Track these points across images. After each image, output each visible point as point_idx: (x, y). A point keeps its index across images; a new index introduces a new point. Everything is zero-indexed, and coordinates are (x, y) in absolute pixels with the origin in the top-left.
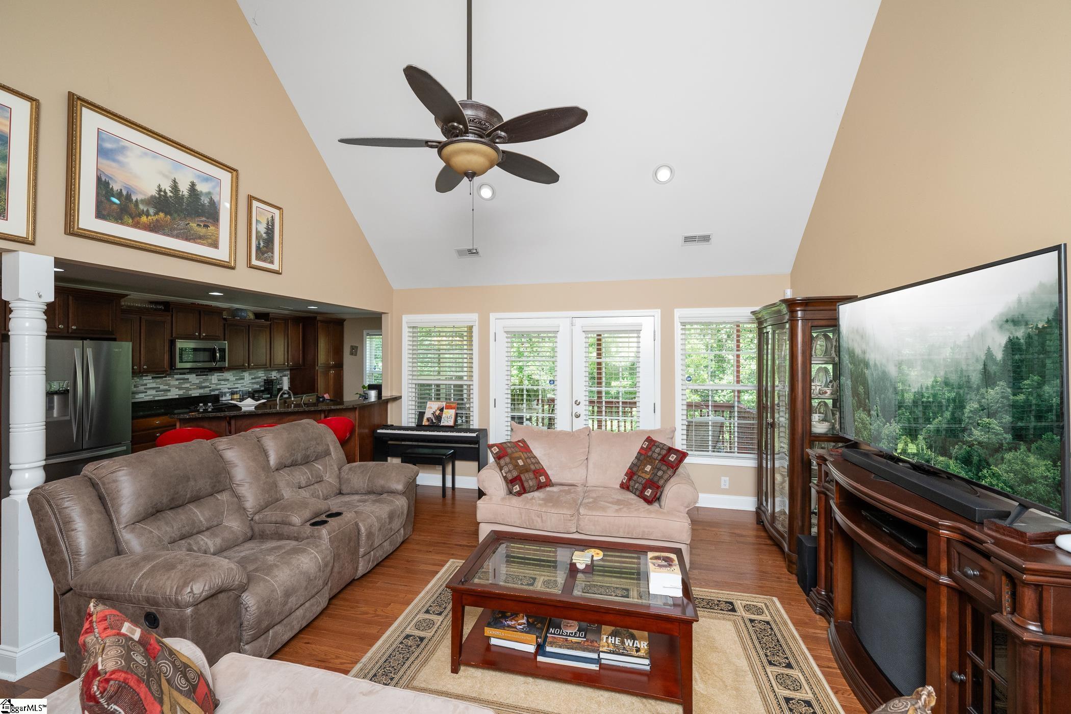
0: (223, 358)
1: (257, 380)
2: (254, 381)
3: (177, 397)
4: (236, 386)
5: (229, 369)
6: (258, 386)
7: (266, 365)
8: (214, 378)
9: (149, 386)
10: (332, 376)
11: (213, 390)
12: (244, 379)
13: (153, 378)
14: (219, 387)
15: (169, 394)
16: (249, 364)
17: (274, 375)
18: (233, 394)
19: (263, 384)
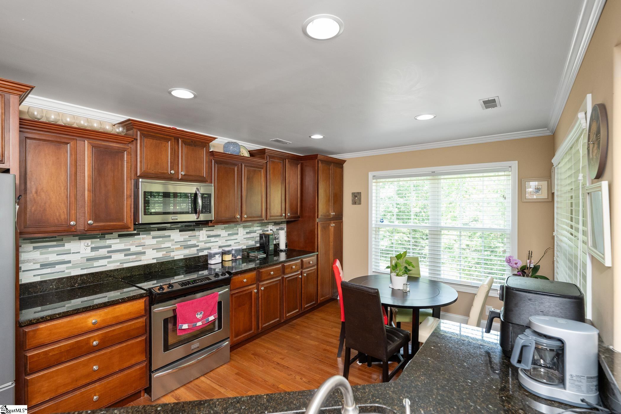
0: (206, 209)
1: (252, 235)
2: (248, 236)
3: (155, 261)
4: (229, 243)
5: (219, 221)
6: (253, 243)
7: (261, 216)
8: (203, 234)
9: (114, 248)
10: (332, 230)
11: (202, 250)
12: (238, 234)
13: (120, 236)
14: (208, 245)
15: (143, 257)
16: (241, 216)
17: (270, 229)
18: (224, 253)
19: (258, 239)
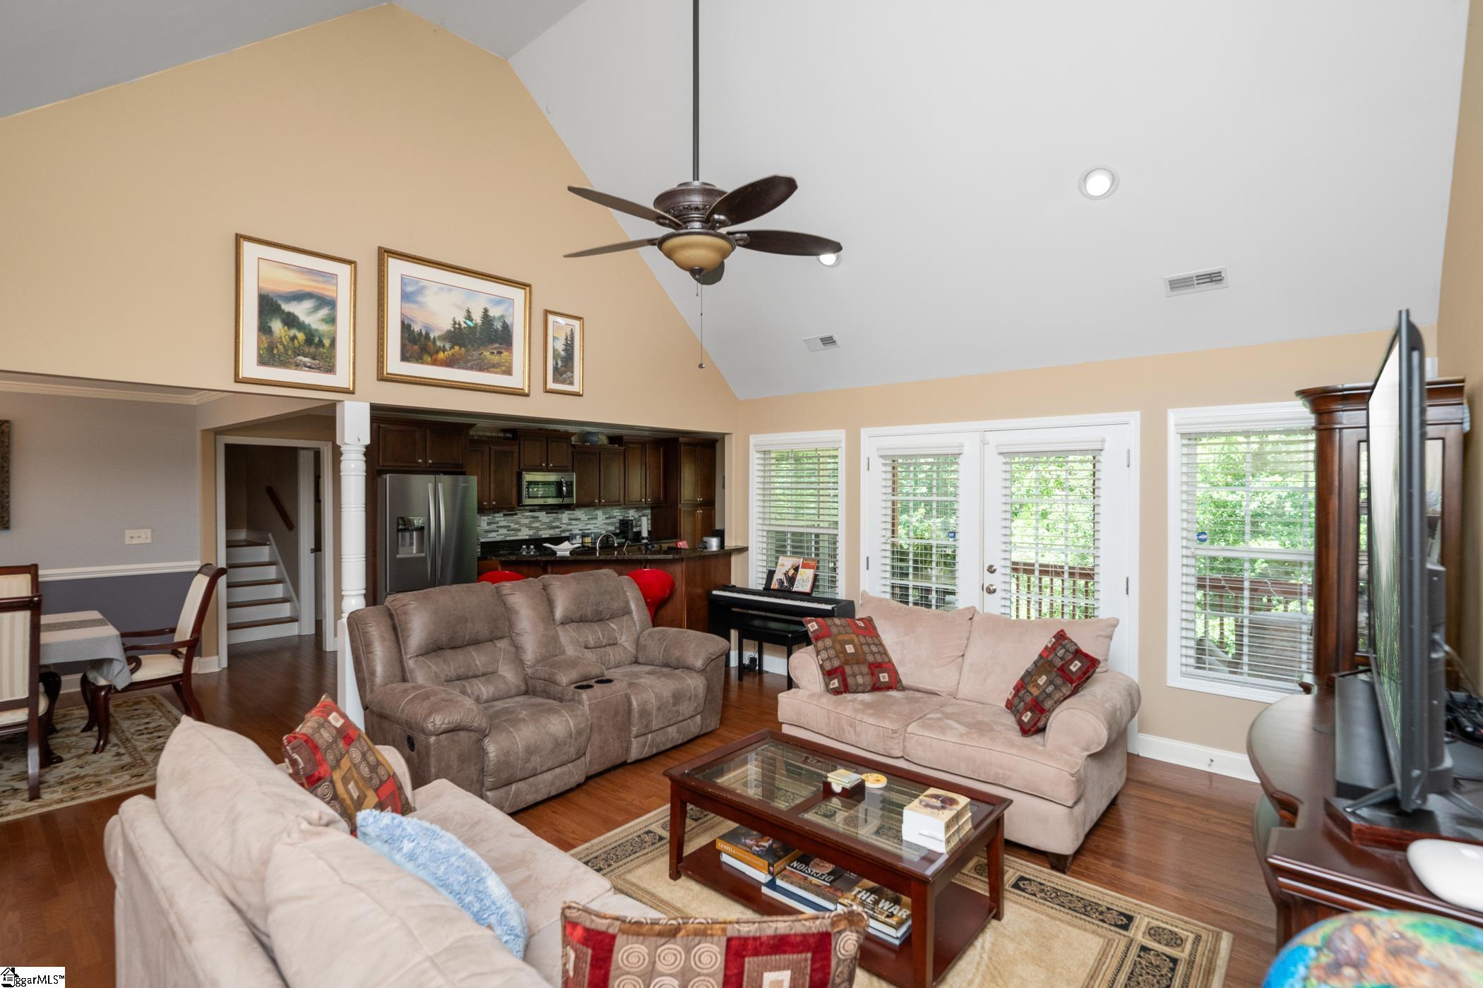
0: (570, 494)
1: (612, 520)
2: (608, 521)
3: (527, 537)
4: (589, 527)
5: (580, 505)
6: (613, 528)
7: (619, 501)
8: (565, 516)
9: (501, 524)
10: (699, 517)
11: (564, 531)
12: (596, 518)
13: (505, 515)
14: (570, 527)
15: (519, 534)
16: (600, 501)
17: (632, 514)
18: (583, 536)
19: (618, 525)
